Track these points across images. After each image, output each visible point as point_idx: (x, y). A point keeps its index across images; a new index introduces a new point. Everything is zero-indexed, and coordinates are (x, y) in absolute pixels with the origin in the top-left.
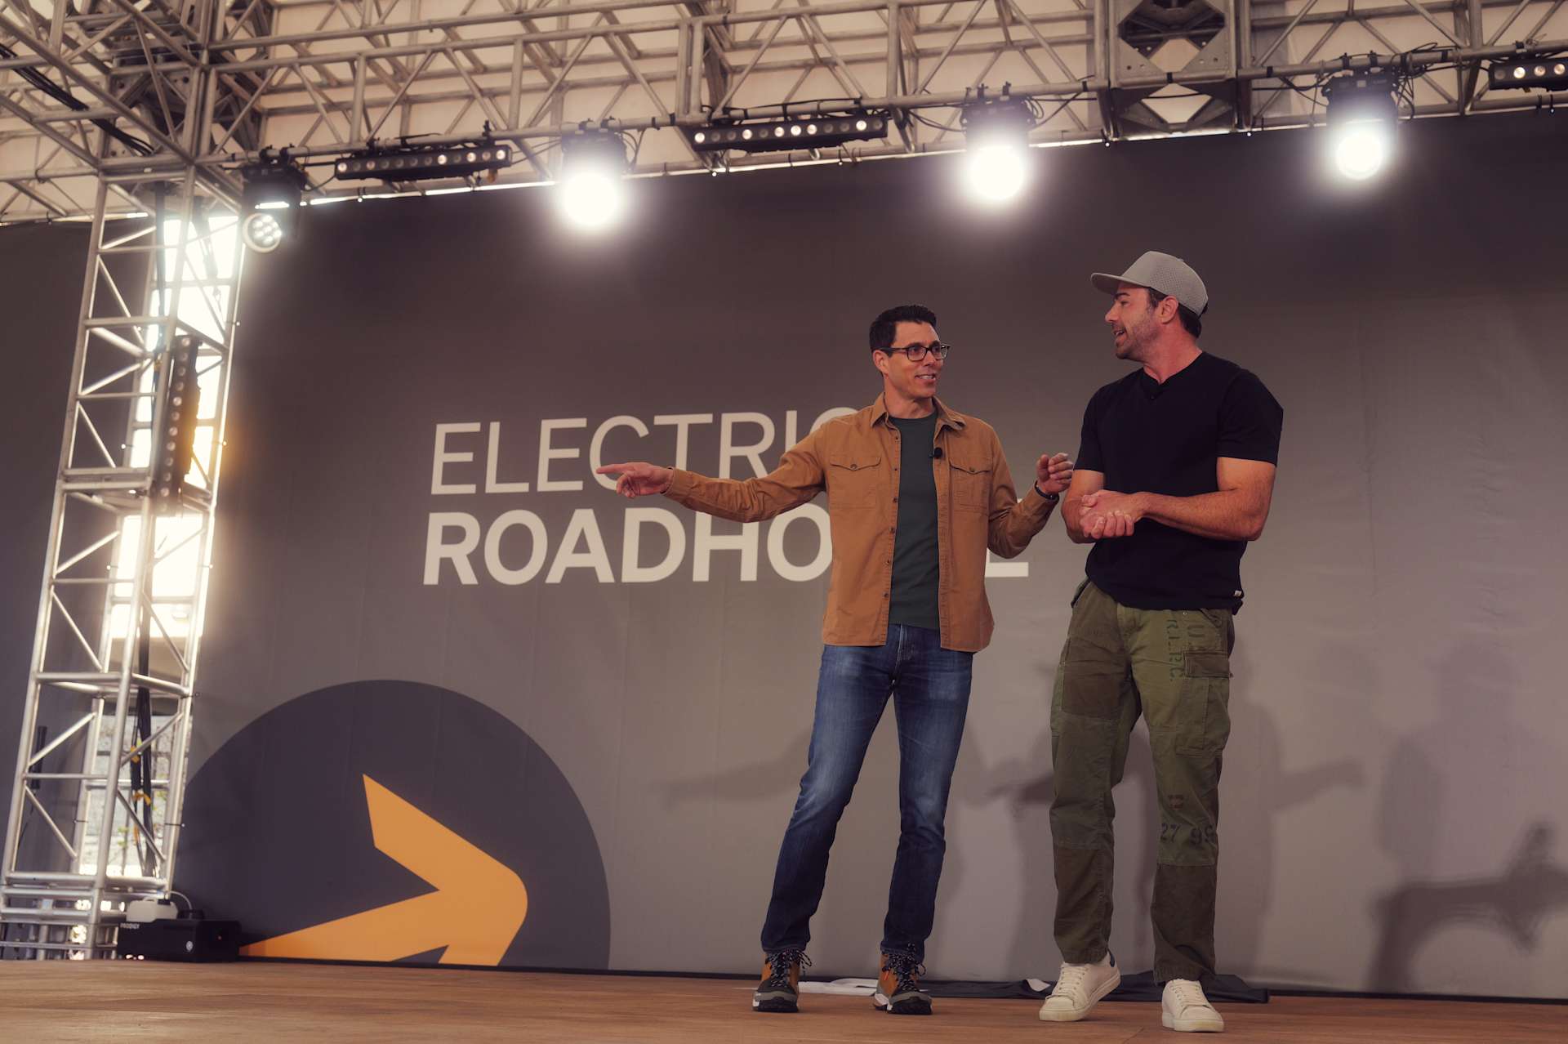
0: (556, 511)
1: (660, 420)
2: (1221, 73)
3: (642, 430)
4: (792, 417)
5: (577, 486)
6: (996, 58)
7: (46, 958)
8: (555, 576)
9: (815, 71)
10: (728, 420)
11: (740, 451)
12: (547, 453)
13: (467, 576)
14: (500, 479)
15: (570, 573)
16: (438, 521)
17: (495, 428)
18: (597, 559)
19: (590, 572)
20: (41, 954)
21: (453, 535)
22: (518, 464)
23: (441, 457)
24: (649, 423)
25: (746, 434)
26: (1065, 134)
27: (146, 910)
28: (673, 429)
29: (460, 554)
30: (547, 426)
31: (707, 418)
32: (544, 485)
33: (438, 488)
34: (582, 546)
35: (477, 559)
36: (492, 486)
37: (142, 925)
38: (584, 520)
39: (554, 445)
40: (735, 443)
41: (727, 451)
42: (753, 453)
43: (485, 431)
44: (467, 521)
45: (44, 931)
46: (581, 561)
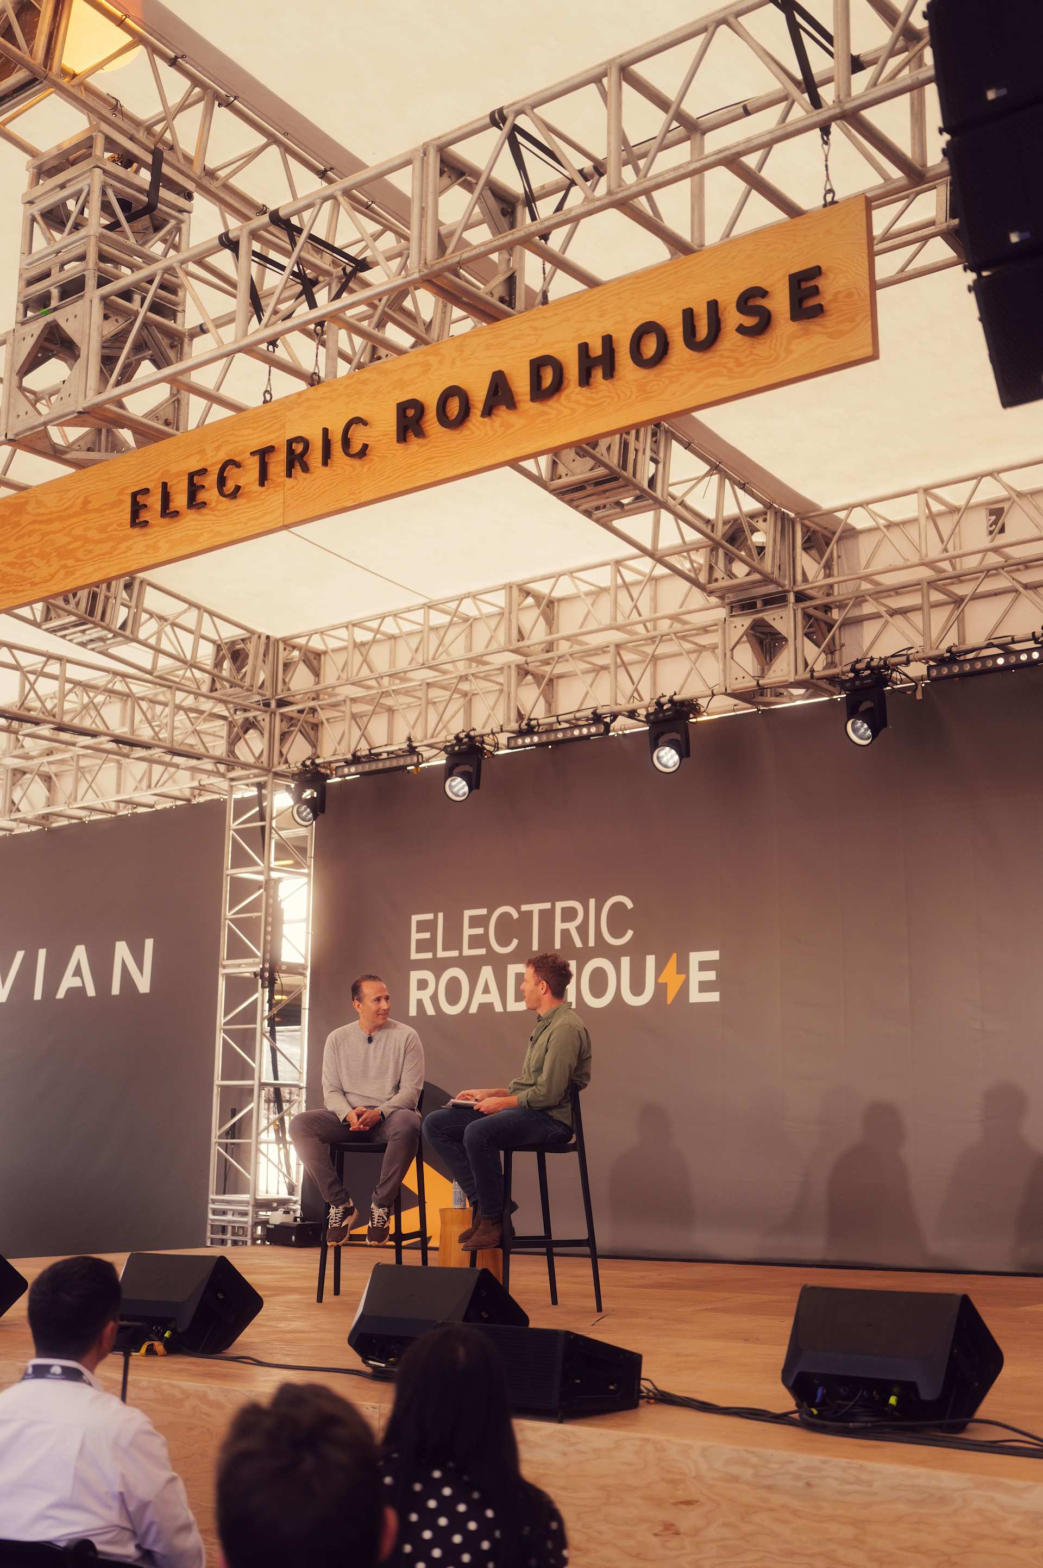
0: (472, 967)
1: (524, 908)
2: (786, 678)
3: (515, 915)
4: (592, 902)
5: (482, 951)
6: (699, 656)
7: (233, 1245)
8: (473, 1009)
9: (601, 673)
10: (560, 905)
11: (566, 926)
12: (467, 932)
13: (430, 1011)
14: (444, 949)
15: (482, 1006)
16: (415, 976)
17: (441, 915)
18: (494, 997)
19: (490, 1006)
20: (229, 1242)
21: (422, 985)
22: (453, 940)
23: (415, 936)
24: (518, 910)
25: (569, 915)
26: (736, 707)
27: (277, 1218)
28: (531, 912)
29: (425, 995)
30: (468, 913)
31: (547, 906)
32: (467, 952)
33: (414, 956)
34: (486, 990)
35: (434, 998)
36: (441, 954)
37: (275, 1225)
38: (487, 973)
39: (471, 926)
40: (563, 921)
41: (559, 926)
42: (572, 926)
43: (436, 917)
44: (428, 975)
45: (230, 1229)
46: (486, 999)
